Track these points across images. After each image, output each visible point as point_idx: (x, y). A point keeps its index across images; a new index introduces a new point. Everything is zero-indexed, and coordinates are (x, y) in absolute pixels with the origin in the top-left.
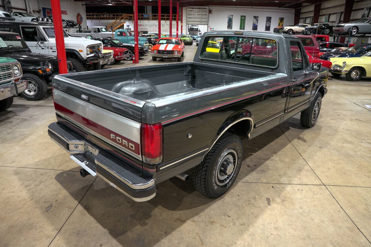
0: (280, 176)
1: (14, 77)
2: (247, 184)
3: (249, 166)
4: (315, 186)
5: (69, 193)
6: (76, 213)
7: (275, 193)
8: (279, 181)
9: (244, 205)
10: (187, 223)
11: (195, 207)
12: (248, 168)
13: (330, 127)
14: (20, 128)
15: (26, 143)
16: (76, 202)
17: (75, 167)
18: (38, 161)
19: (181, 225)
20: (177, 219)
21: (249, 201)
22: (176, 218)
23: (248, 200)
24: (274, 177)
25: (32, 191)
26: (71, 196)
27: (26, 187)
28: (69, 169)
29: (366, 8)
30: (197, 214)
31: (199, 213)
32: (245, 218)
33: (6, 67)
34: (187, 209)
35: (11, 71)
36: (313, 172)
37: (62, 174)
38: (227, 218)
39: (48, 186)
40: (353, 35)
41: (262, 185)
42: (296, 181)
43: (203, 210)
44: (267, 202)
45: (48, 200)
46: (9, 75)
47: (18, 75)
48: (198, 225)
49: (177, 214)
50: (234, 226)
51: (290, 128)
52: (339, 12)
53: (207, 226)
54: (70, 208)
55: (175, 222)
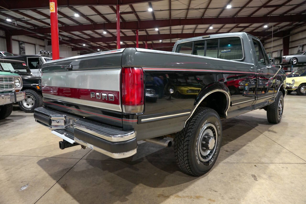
0: (260, 157)
1: (15, 87)
2: (228, 164)
3: (227, 151)
4: (300, 165)
5: (49, 174)
6: (52, 190)
7: (260, 171)
8: (260, 161)
9: (230, 181)
10: (171, 198)
11: (179, 184)
12: (227, 152)
13: (296, 123)
14: (14, 129)
15: (16, 139)
16: (54, 182)
17: (58, 154)
18: (24, 151)
19: (165, 200)
20: (160, 195)
21: (234, 177)
22: (158, 193)
23: (232, 177)
24: (254, 159)
25: (11, 173)
26: (49, 177)
27: (6, 170)
28: (52, 156)
29: (299, 46)
30: (181, 190)
31: (183, 189)
32: (233, 193)
33: (9, 79)
34: (169, 186)
35: (13, 82)
36: (292, 154)
37: (44, 160)
38: (214, 193)
39: (28, 169)
40: (294, 64)
41: (244, 165)
42: (277, 160)
43: (187, 187)
44: (253, 178)
45: (26, 180)
46: (11, 85)
47: (18, 87)
48: (183, 200)
49: (159, 190)
50: (223, 200)
51: (258, 124)
52: (279, 50)
53: (193, 200)
54: (47, 186)
55: (157, 197)
